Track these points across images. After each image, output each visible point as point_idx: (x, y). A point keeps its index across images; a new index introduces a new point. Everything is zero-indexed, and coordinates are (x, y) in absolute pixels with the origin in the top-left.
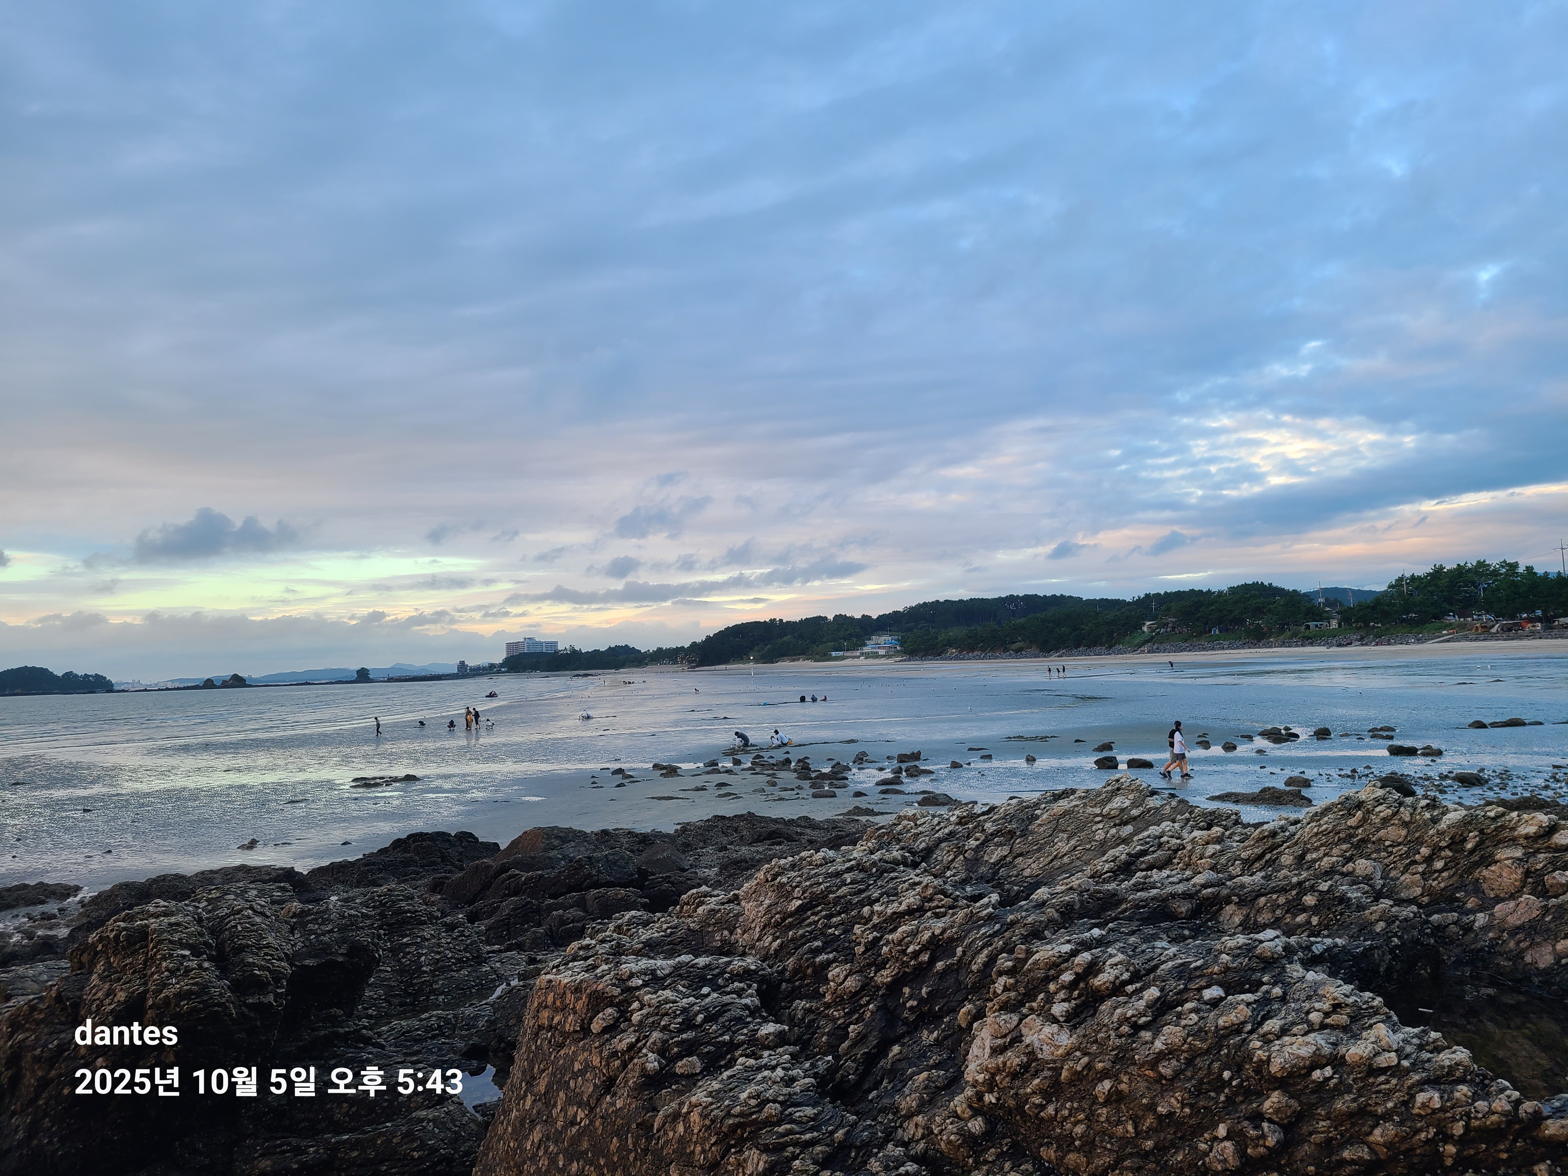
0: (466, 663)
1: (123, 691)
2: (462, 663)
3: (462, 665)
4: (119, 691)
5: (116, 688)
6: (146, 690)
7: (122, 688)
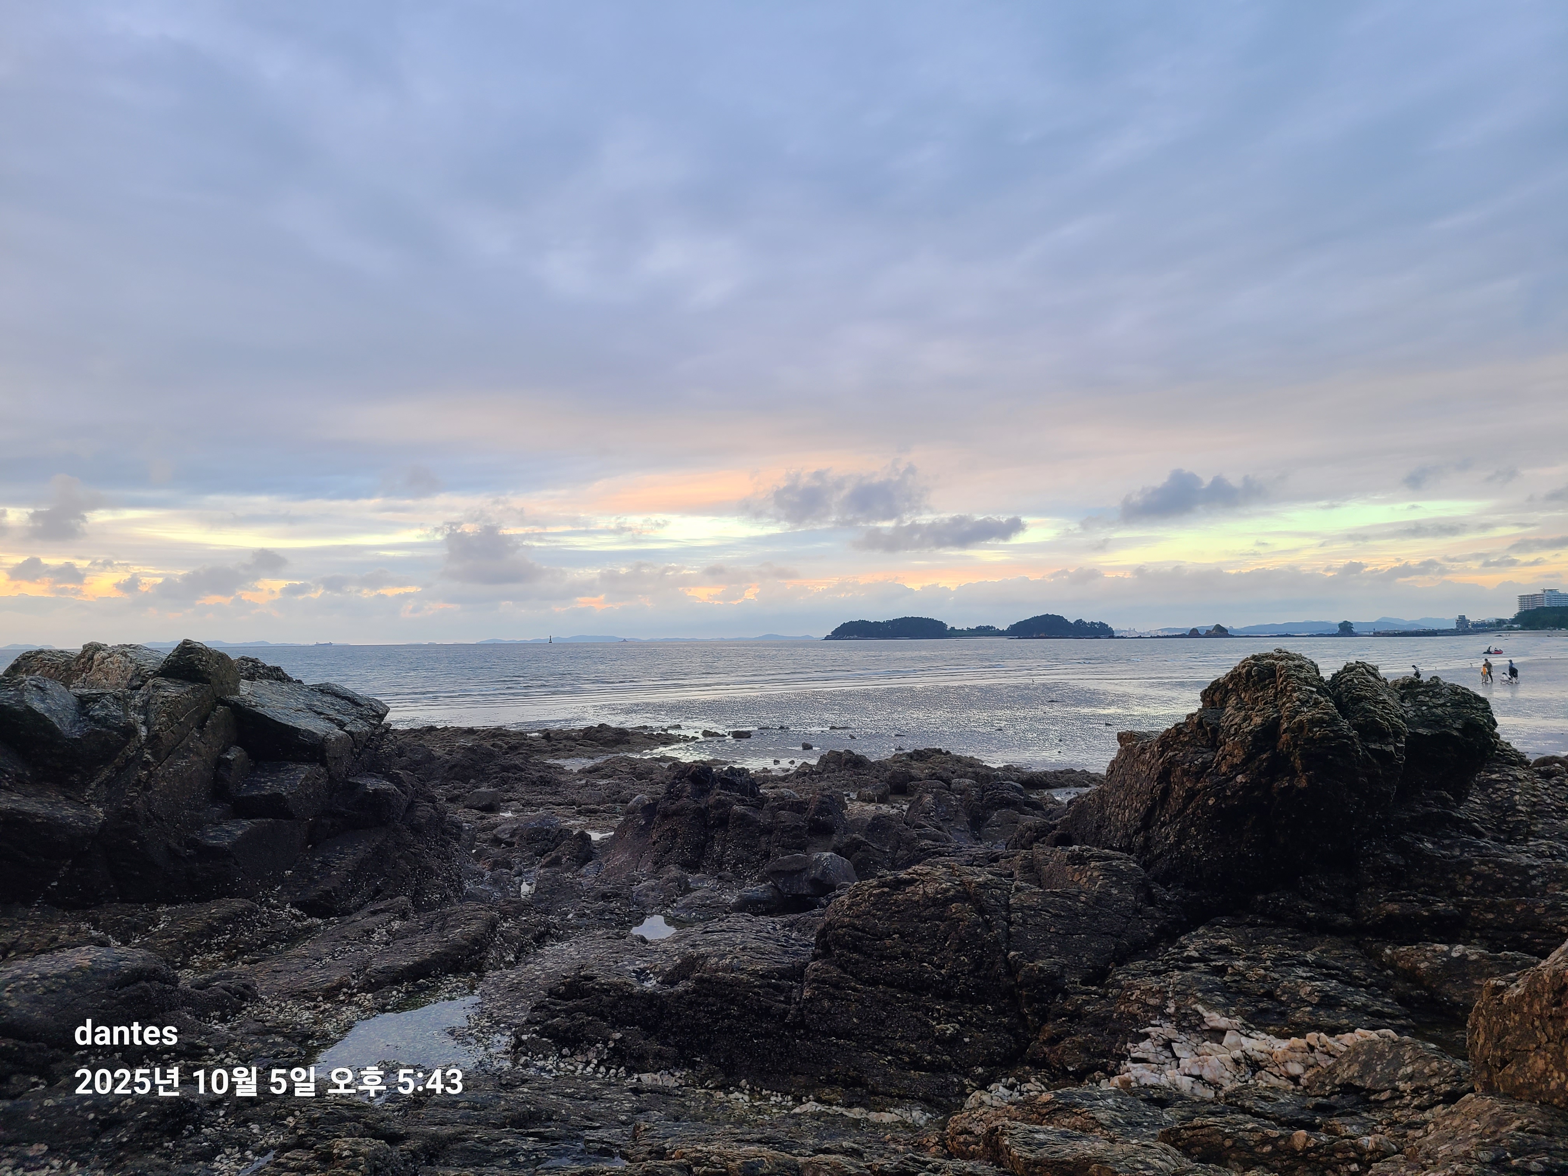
0: (1467, 618)
1: (1122, 637)
2: (1462, 618)
3: (1462, 620)
4: (1118, 637)
5: (1116, 635)
6: (1140, 637)
7: (1121, 635)
